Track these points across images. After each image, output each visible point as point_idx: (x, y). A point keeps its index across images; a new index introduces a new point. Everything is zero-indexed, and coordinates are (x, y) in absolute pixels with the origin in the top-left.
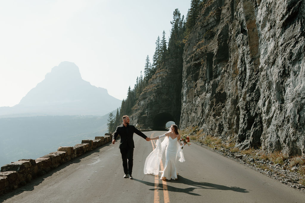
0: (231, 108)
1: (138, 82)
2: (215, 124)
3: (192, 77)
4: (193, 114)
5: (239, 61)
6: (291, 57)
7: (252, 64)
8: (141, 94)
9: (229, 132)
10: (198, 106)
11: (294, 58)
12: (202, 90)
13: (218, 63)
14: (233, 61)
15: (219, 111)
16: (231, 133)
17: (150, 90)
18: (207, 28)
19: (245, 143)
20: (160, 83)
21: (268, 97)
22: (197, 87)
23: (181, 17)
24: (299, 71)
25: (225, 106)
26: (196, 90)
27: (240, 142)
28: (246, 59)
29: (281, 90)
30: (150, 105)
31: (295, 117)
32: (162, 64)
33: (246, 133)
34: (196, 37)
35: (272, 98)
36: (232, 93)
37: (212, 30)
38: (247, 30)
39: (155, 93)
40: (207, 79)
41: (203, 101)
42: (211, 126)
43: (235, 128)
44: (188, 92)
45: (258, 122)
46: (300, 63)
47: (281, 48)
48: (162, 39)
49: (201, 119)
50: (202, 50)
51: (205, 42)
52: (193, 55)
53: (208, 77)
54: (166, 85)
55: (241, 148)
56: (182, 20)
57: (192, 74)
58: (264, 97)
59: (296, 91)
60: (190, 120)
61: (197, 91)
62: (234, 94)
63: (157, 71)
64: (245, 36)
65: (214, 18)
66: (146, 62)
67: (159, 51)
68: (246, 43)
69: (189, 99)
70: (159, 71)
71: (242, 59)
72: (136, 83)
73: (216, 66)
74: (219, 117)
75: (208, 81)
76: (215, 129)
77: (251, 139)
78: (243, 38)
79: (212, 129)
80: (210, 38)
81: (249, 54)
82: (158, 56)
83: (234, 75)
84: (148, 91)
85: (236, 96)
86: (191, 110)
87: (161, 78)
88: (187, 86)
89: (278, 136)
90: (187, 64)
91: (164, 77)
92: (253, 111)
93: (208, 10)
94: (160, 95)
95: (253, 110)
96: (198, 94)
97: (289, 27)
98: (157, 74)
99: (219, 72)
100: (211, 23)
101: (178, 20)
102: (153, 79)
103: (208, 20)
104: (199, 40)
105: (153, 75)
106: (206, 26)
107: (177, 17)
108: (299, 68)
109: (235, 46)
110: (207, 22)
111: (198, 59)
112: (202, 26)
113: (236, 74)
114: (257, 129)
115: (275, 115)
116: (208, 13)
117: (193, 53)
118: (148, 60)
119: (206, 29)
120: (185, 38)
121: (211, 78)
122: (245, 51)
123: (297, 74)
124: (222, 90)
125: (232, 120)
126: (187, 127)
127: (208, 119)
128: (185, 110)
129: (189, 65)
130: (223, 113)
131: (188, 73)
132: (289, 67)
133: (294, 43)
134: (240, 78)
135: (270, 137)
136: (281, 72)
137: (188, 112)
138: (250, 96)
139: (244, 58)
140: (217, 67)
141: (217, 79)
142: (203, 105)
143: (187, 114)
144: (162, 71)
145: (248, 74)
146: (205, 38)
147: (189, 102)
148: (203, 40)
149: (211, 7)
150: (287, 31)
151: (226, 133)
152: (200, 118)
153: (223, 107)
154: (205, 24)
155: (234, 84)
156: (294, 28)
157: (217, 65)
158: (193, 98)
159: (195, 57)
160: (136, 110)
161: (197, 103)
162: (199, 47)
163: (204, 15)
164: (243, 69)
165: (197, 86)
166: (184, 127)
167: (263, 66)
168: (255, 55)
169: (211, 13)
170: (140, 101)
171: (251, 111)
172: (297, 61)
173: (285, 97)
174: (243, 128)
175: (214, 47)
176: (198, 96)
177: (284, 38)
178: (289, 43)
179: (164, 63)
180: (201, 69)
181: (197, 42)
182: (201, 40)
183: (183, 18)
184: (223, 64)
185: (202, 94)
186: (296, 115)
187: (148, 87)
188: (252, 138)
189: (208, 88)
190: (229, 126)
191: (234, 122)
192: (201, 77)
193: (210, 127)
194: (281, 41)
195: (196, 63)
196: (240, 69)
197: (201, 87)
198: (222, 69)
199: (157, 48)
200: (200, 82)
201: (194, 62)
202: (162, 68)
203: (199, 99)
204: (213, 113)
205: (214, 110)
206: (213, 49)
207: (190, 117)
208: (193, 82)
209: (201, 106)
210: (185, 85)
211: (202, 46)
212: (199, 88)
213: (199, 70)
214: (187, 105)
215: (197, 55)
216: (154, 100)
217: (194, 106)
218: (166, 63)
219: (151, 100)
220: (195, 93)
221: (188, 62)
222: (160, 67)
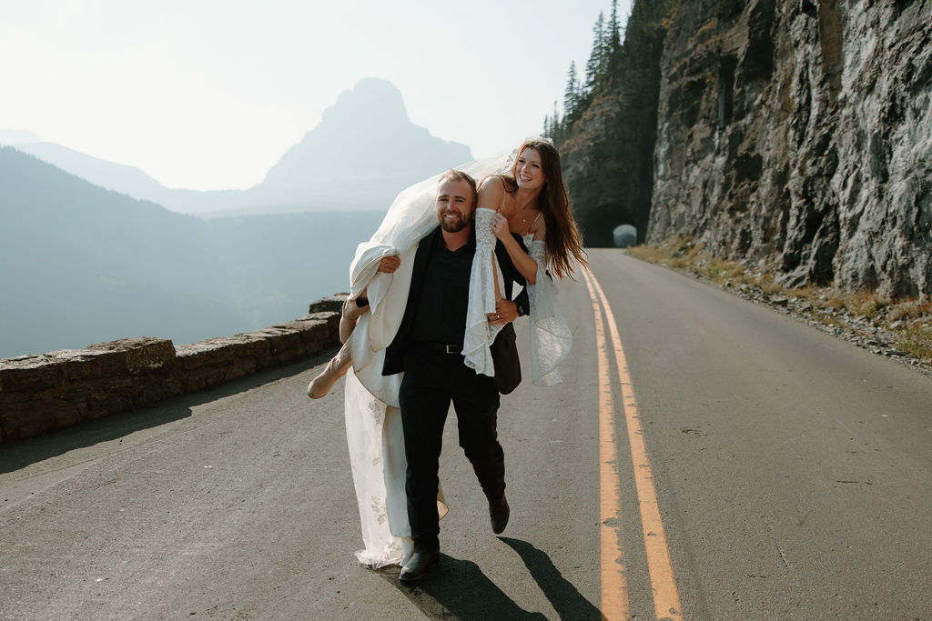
0: (771, 193)
1: (548, 128)
2: (733, 231)
3: (682, 114)
4: (682, 208)
5: (795, 80)
6: (909, 76)
7: (826, 89)
9: (765, 249)
10: (694, 188)
11: (915, 78)
12: (706, 147)
13: (746, 83)
14: (782, 79)
15: (744, 200)
16: (768, 252)
17: (576, 149)
19: (799, 271)
20: (601, 130)
21: (855, 167)
22: (692, 140)
24: (926, 109)
25: (757, 187)
26: (689, 150)
27: (786, 270)
28: (811, 76)
29: (882, 151)
31: (908, 212)
32: (608, 82)
33: (800, 252)
34: (696, 15)
35: (863, 169)
36: (775, 158)
38: (818, 6)
39: (589, 154)
40: (718, 122)
41: (706, 176)
42: (723, 236)
43: (778, 240)
44: (669, 153)
45: (831, 226)
46: (930, 91)
47: (889, 54)
48: (610, 19)
49: (701, 218)
50: (710, 48)
51: (718, 27)
52: (687, 60)
53: (721, 117)
54: (616, 137)
55: (789, 284)
57: (683, 108)
58: (846, 167)
59: (916, 155)
60: (673, 222)
61: (692, 150)
62: (778, 158)
63: (595, 101)
64: (812, 20)
66: (570, 78)
67: (602, 49)
68: (813, 37)
69: (672, 169)
70: (600, 102)
71: (801, 75)
73: (740, 89)
74: (742, 215)
75: (722, 126)
76: (732, 242)
77: (811, 263)
78: (807, 24)
80: (731, 15)
81: (820, 64)
82: (598, 62)
83: (783, 114)
84: (572, 151)
85: (784, 165)
86: (677, 198)
87: (604, 118)
88: (669, 138)
89: (871, 257)
90: (670, 83)
91: (613, 115)
92: (820, 200)
94: (600, 160)
95: (820, 196)
96: (696, 159)
97: (912, 3)
98: (596, 108)
99: (748, 105)
102: (585, 121)
105: (586, 109)
108: (927, 100)
109: (787, 43)
111: (699, 71)
113: (786, 111)
114: (826, 240)
115: (867, 209)
117: (687, 56)
118: (573, 72)
120: (668, 14)
121: (728, 119)
122: (809, 57)
123: (922, 114)
124: (752, 148)
125: (773, 221)
126: (664, 238)
127: (716, 218)
128: (662, 198)
129: (675, 85)
130: (753, 203)
131: (673, 105)
132: (903, 99)
133: (920, 42)
134: (795, 121)
135: (853, 258)
136: (886, 110)
137: (670, 203)
138: (814, 164)
139: (807, 75)
140: (743, 92)
141: (743, 122)
142: (705, 185)
143: (667, 206)
144: (608, 100)
145: (814, 112)
146: (720, 16)
147: (673, 177)
148: (713, 23)
150: (905, 14)
151: (758, 251)
153: (753, 190)
156: (922, 7)
157: (743, 88)
158: (682, 168)
159: (690, 66)
161: (692, 180)
162: (702, 39)
164: (804, 101)
165: (694, 138)
166: (657, 239)
167: (848, 95)
168: (834, 65)
171: (815, 199)
172: (923, 85)
173: (890, 168)
174: (796, 239)
175: (738, 41)
176: (695, 162)
177: (898, 31)
178: (908, 43)
179: (614, 81)
180: (704, 97)
181: (699, 25)
182: (709, 20)
184: (760, 86)
185: (704, 158)
186: (912, 209)
187: (572, 142)
188: (814, 263)
189: (720, 143)
190: (765, 234)
191: (776, 225)
192: (705, 117)
193: (720, 238)
194: (891, 37)
195: (692, 81)
196: (797, 100)
197: (703, 140)
198: (756, 98)
199: (596, 42)
200: (700, 130)
201: (689, 79)
202: (609, 94)
203: (696, 171)
204: (730, 205)
205: (731, 196)
206: (735, 47)
207: (673, 215)
208: (683, 127)
209: (700, 187)
210: (665, 136)
211: (710, 38)
212: (697, 143)
213: (701, 99)
214: (667, 185)
215: (696, 61)
216: (586, 174)
217: (684, 188)
218: (618, 80)
219: (580, 173)
220: (689, 154)
221: (674, 78)
222: (602, 90)
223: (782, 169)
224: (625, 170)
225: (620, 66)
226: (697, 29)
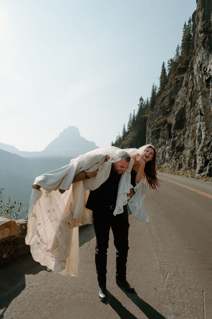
0: (189, 155)
2: (176, 164)
5: (197, 130)
7: (207, 132)
9: (189, 168)
10: (160, 153)
12: (163, 144)
14: (192, 129)
15: (179, 156)
17: (126, 144)
18: (163, 109)
20: (132, 139)
22: (158, 142)
23: (144, 102)
26: (158, 144)
27: (199, 173)
34: (156, 114)
37: (166, 110)
38: (204, 114)
39: (129, 145)
41: (163, 150)
48: (133, 114)
50: (161, 122)
51: (163, 117)
52: (156, 124)
53: (168, 137)
55: (201, 177)
57: (155, 135)
62: (192, 147)
63: (130, 133)
64: (202, 117)
65: (168, 103)
67: (131, 121)
68: (202, 120)
71: (199, 129)
72: (116, 139)
74: (179, 160)
75: (168, 139)
76: (176, 166)
77: (207, 172)
79: (174, 167)
80: (165, 114)
81: (205, 126)
82: (130, 124)
87: (132, 137)
88: (152, 142)
90: (151, 129)
91: (134, 136)
93: (164, 98)
99: (176, 135)
100: (166, 106)
102: (128, 137)
103: (164, 104)
105: (128, 135)
107: (142, 102)
110: (164, 106)
111: (158, 127)
112: (160, 108)
116: (164, 101)
118: (124, 126)
121: (170, 137)
122: (201, 125)
125: (191, 162)
127: (171, 161)
129: (153, 130)
130: (182, 157)
131: (153, 134)
134: (198, 139)
139: (201, 129)
141: (175, 139)
142: (163, 153)
145: (203, 137)
146: (163, 115)
148: (161, 116)
149: (166, 97)
151: (186, 169)
152: (161, 160)
153: (181, 154)
154: (163, 107)
157: (175, 131)
159: (156, 125)
161: (159, 151)
162: (159, 119)
163: (161, 101)
168: (208, 127)
169: (166, 100)
175: (172, 120)
176: (160, 147)
179: (134, 128)
180: (161, 132)
184: (179, 131)
185: (162, 146)
187: (125, 142)
189: (168, 143)
190: (189, 164)
192: (162, 137)
193: (172, 165)
195: (158, 129)
196: (198, 134)
197: (161, 142)
199: (130, 119)
200: (161, 140)
201: (156, 128)
202: (133, 131)
203: (160, 150)
204: (175, 158)
205: (175, 156)
208: (155, 139)
211: (161, 119)
212: (160, 143)
213: (160, 133)
215: (158, 124)
218: (136, 128)
220: (158, 146)
221: (152, 128)
222: (131, 130)
225: (136, 125)
226: (157, 117)
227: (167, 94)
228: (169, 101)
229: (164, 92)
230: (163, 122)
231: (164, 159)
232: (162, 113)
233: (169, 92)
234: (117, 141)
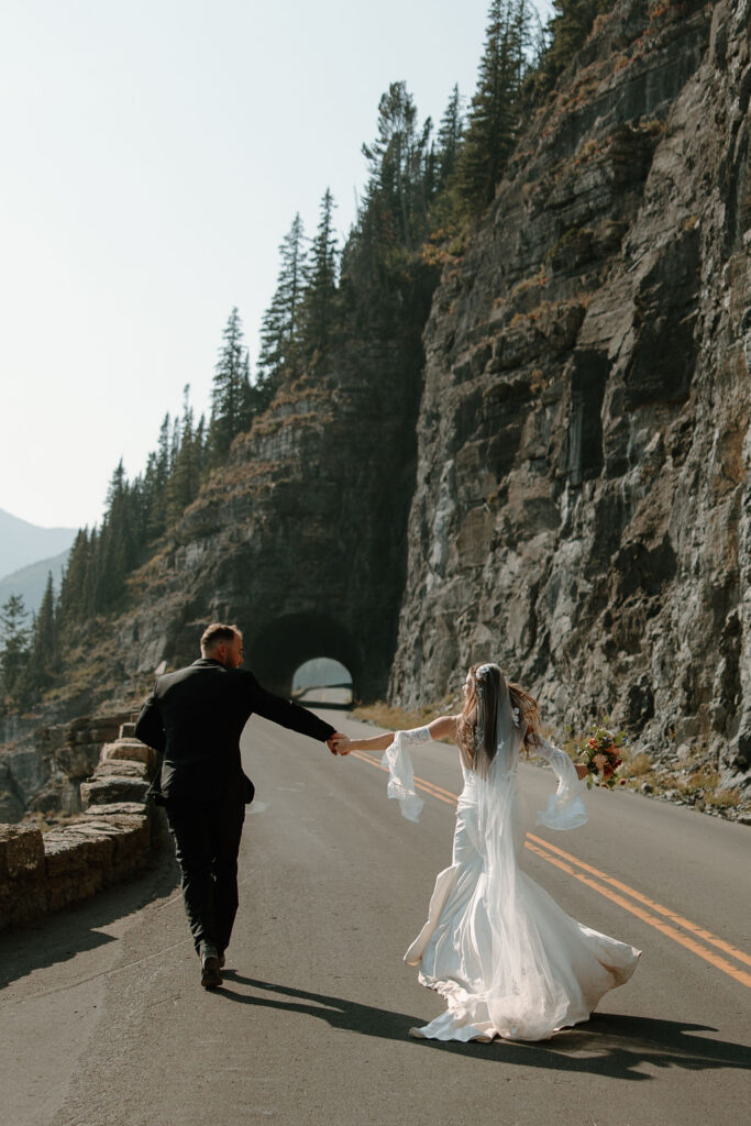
0: (701, 622)
1: (170, 442)
2: (613, 688)
3: (483, 448)
4: (483, 635)
8: (191, 510)
9: (688, 725)
10: (509, 596)
12: (535, 517)
13: (631, 409)
15: (634, 630)
17: (238, 491)
18: (566, 216)
20: (294, 457)
22: (506, 502)
23: (419, 128)
25: (660, 607)
26: (500, 519)
30: (238, 570)
32: (309, 359)
34: (507, 254)
36: (710, 561)
37: (587, 230)
39: (266, 506)
40: (567, 474)
41: (536, 573)
42: (593, 696)
43: (717, 710)
44: (456, 521)
48: (319, 232)
49: (524, 658)
50: (539, 325)
51: (554, 286)
52: (493, 341)
53: (574, 464)
54: (324, 474)
56: (422, 144)
57: (485, 435)
60: (463, 661)
61: (507, 520)
62: (716, 563)
63: (281, 396)
65: (604, 173)
67: (295, 289)
69: (461, 555)
70: (293, 398)
72: (157, 448)
73: (620, 419)
74: (631, 659)
75: (575, 481)
76: (610, 709)
79: (594, 711)
80: (578, 265)
82: (289, 316)
84: (229, 496)
85: (725, 574)
86: (473, 614)
87: (299, 433)
88: (454, 492)
90: (458, 382)
91: (320, 429)
93: (574, 126)
96: (514, 538)
98: (283, 410)
99: (633, 451)
100: (585, 194)
101: (398, 140)
102: (258, 435)
103: (575, 177)
104: (521, 270)
105: (261, 412)
106: (562, 205)
107: (398, 126)
110: (569, 188)
111: (516, 365)
112: (539, 205)
116: (574, 143)
117: (491, 334)
119: (560, 223)
121: (591, 464)
124: (649, 534)
125: (704, 675)
126: (443, 694)
127: (575, 662)
128: (438, 611)
129: (468, 388)
130: (655, 638)
137: (457, 623)
140: (624, 425)
141: (622, 481)
142: (534, 592)
143: (451, 628)
144: (308, 396)
146: (557, 265)
147: (463, 570)
148: (542, 277)
149: (590, 114)
151: (672, 728)
152: (519, 652)
153: (653, 612)
154: (558, 196)
155: (722, 521)
157: (625, 417)
158: (483, 554)
159: (500, 353)
160: (160, 592)
161: (505, 579)
162: (523, 303)
163: (549, 148)
165: (511, 496)
166: (427, 694)
169: (587, 143)
170: (177, 545)
175: (610, 325)
176: (512, 545)
179: (321, 360)
180: (531, 418)
181: (513, 276)
182: (533, 268)
183: (426, 133)
184: (657, 417)
185: (531, 537)
187: (230, 477)
189: (570, 513)
190: (689, 698)
191: (710, 685)
192: (533, 458)
193: (585, 700)
197: (528, 503)
198: (649, 439)
199: (284, 275)
200: (524, 483)
201: (498, 379)
202: (310, 383)
203: (514, 562)
204: (605, 639)
205: (608, 622)
206: (603, 336)
207: (463, 648)
208: (483, 473)
209: (524, 595)
210: (445, 486)
211: (538, 304)
212: (515, 507)
213: (524, 422)
214: (449, 586)
215: (511, 345)
216: (259, 547)
217: (489, 594)
218: (331, 357)
219: (246, 544)
220: (499, 528)
221: (464, 374)
222: (295, 375)
223: (722, 582)
224: (341, 545)
225: (335, 329)
226: (512, 282)
227: (602, 87)
228: (613, 152)
229: (582, 74)
230: (557, 331)
231: (539, 642)
232: (552, 248)
233: (618, 73)
234: (162, 465)
